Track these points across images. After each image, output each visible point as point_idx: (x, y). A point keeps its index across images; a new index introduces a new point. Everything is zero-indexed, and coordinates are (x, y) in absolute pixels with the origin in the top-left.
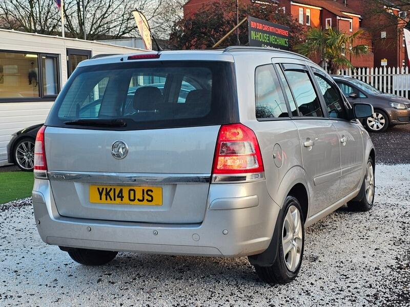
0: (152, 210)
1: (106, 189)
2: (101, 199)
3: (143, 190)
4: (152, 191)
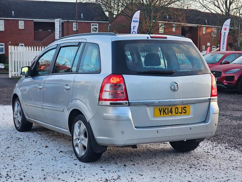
0: (186, 117)
1: (164, 109)
2: (161, 114)
3: (182, 107)
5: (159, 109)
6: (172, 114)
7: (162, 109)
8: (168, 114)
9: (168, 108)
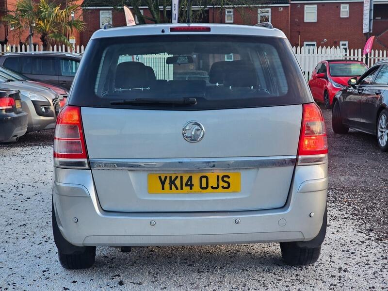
0: (229, 198)
1: (171, 177)
2: (163, 189)
3: (218, 177)
4: (228, 177)
5: (160, 177)
6: (191, 189)
7: (166, 177)
8: (182, 188)
9: (182, 177)
